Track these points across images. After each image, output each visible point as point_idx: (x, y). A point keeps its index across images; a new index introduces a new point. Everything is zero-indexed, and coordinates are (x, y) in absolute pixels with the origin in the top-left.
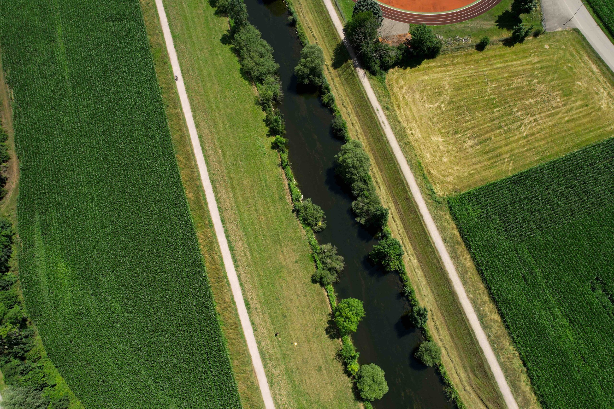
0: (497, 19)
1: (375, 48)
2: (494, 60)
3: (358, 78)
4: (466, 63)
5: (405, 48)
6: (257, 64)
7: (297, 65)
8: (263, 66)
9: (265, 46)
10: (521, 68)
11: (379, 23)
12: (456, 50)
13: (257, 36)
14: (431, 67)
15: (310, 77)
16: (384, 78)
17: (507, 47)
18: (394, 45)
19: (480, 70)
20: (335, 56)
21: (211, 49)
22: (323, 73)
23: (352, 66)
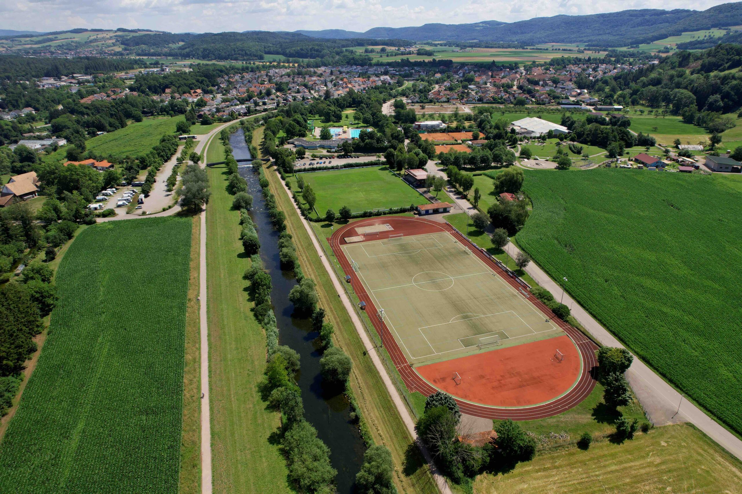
0: (592, 412)
1: (455, 449)
2: (606, 461)
3: (438, 488)
4: (571, 465)
5: (492, 449)
6: (309, 469)
7: (359, 471)
8: (316, 471)
9: (321, 446)
10: (643, 471)
11: (456, 419)
12: (554, 449)
13: (312, 434)
14: (528, 472)
15: (376, 486)
16: (471, 488)
17: (616, 444)
18: (478, 444)
19: (591, 474)
20: (407, 459)
21: (254, 449)
22: (392, 481)
23: (428, 472)
